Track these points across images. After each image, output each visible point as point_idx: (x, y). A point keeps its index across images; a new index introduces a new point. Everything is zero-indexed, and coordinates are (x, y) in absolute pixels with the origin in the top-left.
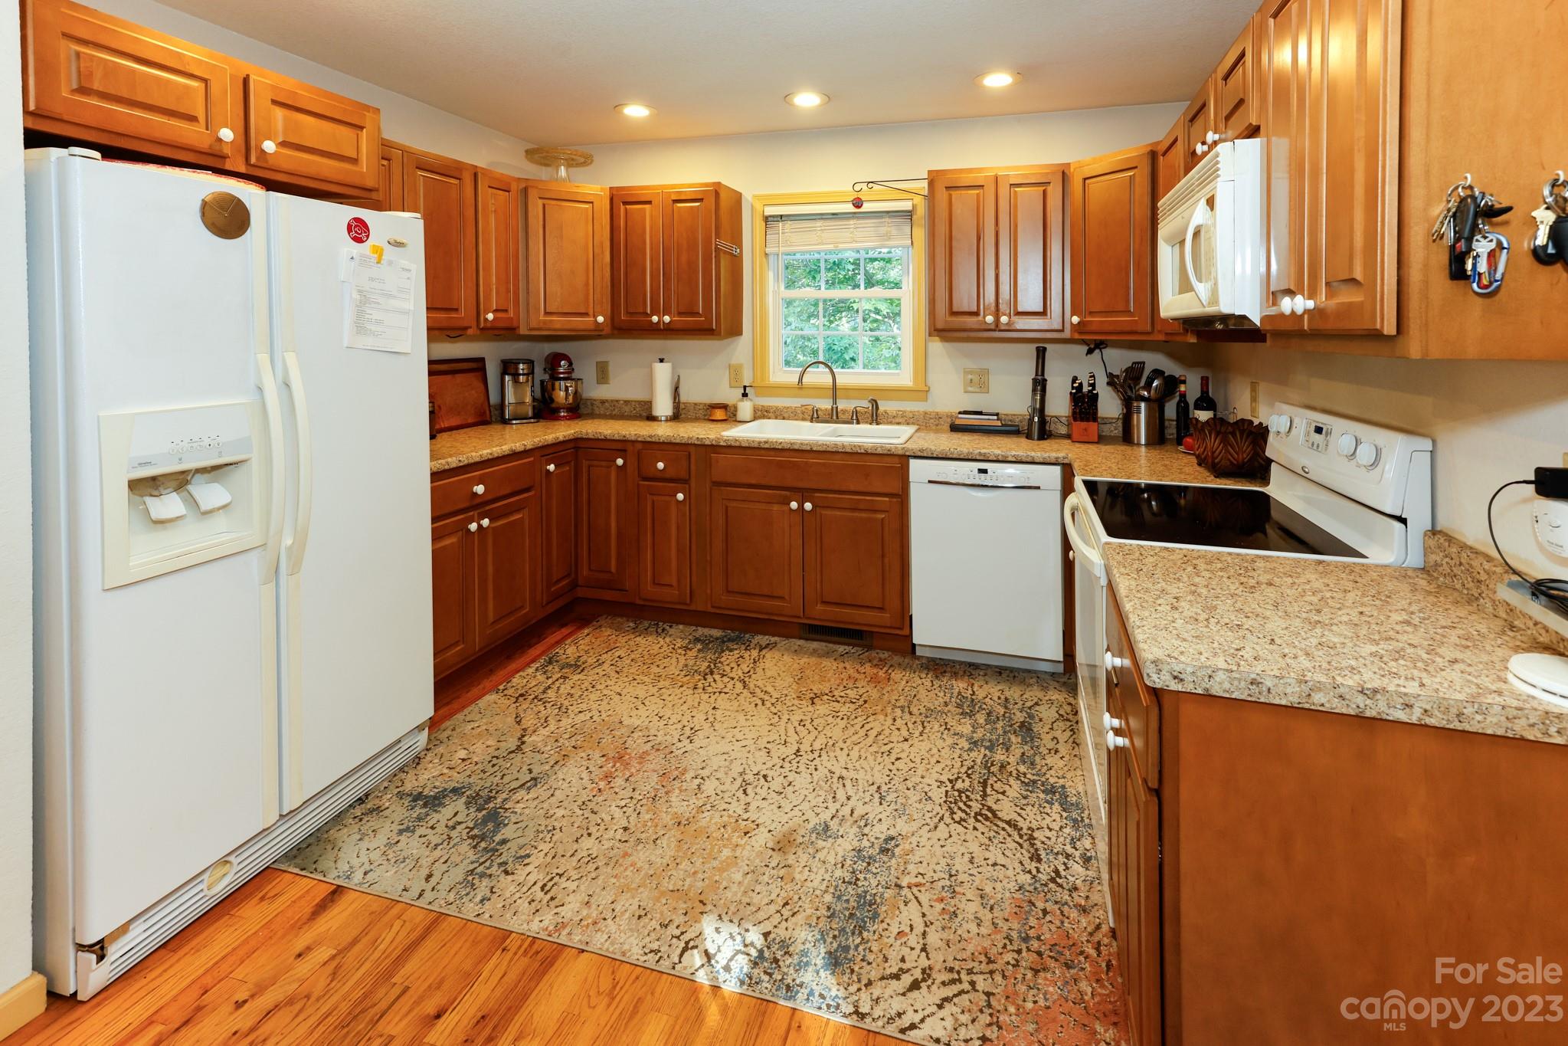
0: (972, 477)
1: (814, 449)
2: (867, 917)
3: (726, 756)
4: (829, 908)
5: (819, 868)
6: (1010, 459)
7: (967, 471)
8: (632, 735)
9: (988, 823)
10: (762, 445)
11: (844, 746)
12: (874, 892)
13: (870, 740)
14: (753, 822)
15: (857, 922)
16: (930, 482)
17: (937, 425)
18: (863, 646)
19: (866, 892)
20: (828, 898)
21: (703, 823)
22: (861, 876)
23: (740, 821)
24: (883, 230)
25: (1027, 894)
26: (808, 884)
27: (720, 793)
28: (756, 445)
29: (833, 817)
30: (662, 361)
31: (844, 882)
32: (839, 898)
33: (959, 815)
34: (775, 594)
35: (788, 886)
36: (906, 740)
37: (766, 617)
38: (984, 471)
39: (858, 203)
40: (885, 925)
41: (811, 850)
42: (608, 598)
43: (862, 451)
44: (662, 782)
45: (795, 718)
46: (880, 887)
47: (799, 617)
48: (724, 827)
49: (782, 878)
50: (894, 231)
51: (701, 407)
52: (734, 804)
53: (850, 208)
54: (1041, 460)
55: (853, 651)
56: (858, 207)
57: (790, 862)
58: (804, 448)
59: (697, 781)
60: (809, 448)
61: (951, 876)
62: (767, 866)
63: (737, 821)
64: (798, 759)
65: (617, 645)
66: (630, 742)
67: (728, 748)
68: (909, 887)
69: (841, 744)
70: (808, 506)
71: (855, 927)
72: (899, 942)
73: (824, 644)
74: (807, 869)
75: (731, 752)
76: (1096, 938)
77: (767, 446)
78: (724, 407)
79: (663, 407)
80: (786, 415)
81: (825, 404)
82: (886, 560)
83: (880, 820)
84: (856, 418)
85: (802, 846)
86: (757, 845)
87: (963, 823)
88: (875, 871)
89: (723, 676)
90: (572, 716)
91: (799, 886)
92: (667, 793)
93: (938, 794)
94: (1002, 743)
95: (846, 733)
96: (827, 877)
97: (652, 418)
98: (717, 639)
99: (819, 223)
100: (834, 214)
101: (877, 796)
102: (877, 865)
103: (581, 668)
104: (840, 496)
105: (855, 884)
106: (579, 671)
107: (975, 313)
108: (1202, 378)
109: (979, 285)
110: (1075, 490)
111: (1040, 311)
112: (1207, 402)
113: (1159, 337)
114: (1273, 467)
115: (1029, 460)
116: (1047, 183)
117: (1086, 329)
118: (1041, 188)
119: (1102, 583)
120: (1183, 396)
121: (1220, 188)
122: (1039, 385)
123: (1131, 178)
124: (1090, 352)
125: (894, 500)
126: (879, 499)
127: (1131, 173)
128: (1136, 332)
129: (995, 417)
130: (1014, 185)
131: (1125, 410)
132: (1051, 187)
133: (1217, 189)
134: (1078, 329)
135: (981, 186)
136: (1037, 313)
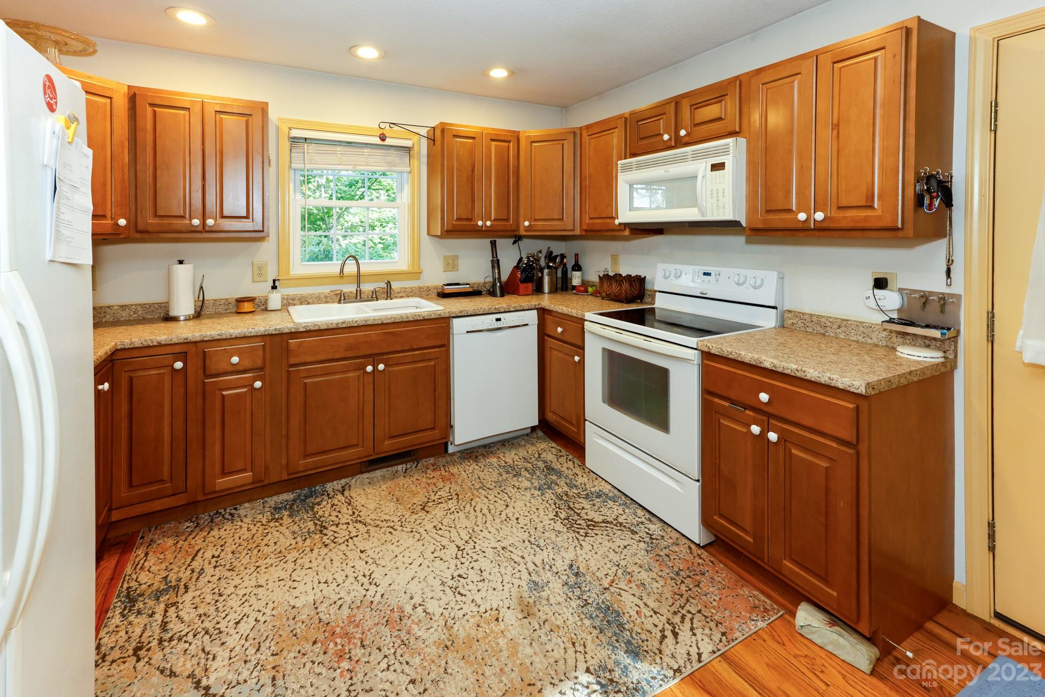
0: (492, 324)
1: (385, 322)
2: (615, 617)
3: (416, 580)
4: (595, 627)
5: (562, 609)
6: (512, 309)
7: (488, 321)
8: (319, 610)
9: (597, 528)
10: (340, 326)
11: (480, 528)
12: (601, 601)
13: (489, 517)
14: (491, 609)
15: (615, 623)
16: (467, 332)
17: (427, 295)
18: (413, 461)
19: (598, 604)
20: (587, 622)
21: (462, 634)
22: (585, 597)
23: (484, 615)
24: (389, 159)
25: (652, 552)
26: (568, 623)
27: (446, 607)
28: (334, 326)
29: (530, 574)
30: (181, 262)
31: (582, 607)
32: (591, 617)
33: (582, 532)
34: (350, 444)
35: (561, 632)
36: (507, 506)
37: (341, 465)
38: (498, 320)
39: (383, 137)
40: (627, 615)
41: (545, 602)
42: (159, 508)
43: (421, 318)
44: (393, 627)
45: (429, 527)
46: (600, 596)
47: (371, 455)
48: (478, 626)
49: (552, 631)
50: (397, 160)
51: (222, 302)
52: (465, 607)
53: (377, 141)
54: (527, 308)
55: (409, 467)
56: (383, 140)
57: (544, 617)
58: (376, 322)
59: (420, 609)
60: (380, 322)
61: (618, 566)
62: (535, 630)
63: (481, 616)
64: (465, 552)
65: (197, 548)
66: (325, 618)
67: (411, 574)
68: (611, 586)
69: (476, 529)
70: (381, 367)
71: (617, 627)
72: (643, 618)
73: (385, 470)
74: (556, 614)
75: (416, 574)
76: (695, 554)
77: (344, 325)
78: (251, 300)
79: (183, 306)
80: (310, 301)
81: (351, 288)
82: (437, 392)
83: (553, 559)
84: (374, 296)
85: (537, 603)
86: (513, 622)
87: (588, 535)
88: (587, 589)
89: (337, 525)
90: (232, 631)
91: (566, 628)
92: (409, 633)
93: (558, 526)
94: (551, 483)
95: (471, 519)
96: (571, 610)
97: (169, 319)
98: (294, 500)
99: (339, 148)
100: (348, 143)
101: (534, 547)
102: (584, 585)
103: (182, 587)
104: (404, 354)
105: (589, 604)
106: (182, 590)
107: (470, 220)
108: (576, 254)
109: (473, 201)
110: (587, 320)
111: (506, 218)
112: (577, 267)
113: (579, 233)
114: (657, 294)
115: (522, 308)
116: (510, 142)
117: (533, 229)
118: (506, 144)
119: (696, 362)
120: (565, 265)
121: (731, 160)
122: (496, 263)
123: (563, 145)
124: (514, 243)
125: (443, 349)
126: (433, 350)
127: (562, 142)
128: (565, 230)
129: (468, 286)
130: (492, 140)
131: (540, 275)
132: (511, 144)
133: (728, 160)
134: (527, 229)
135: (474, 138)
136: (504, 219)
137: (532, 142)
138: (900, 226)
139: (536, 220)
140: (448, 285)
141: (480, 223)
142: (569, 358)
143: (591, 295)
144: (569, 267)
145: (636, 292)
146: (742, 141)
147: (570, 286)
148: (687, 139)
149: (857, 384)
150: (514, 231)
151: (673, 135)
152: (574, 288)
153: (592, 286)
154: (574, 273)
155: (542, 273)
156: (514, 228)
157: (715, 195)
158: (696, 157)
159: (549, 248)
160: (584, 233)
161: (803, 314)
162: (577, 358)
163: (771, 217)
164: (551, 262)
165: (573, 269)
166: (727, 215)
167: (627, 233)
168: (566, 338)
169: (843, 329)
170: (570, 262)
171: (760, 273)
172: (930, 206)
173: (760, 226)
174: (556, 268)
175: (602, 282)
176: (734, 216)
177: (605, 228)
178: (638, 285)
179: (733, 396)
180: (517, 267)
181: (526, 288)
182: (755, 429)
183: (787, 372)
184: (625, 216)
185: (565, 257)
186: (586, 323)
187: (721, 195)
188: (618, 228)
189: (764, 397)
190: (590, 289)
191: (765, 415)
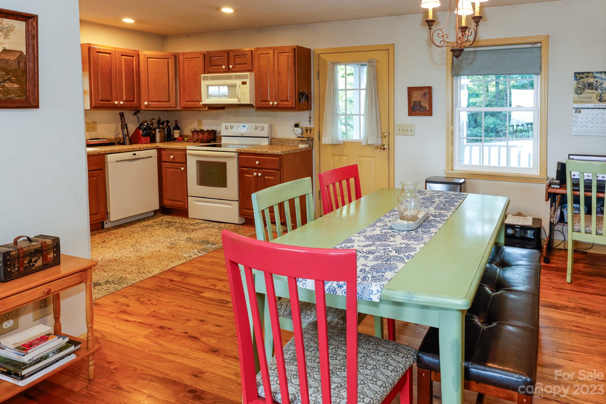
0: (131, 157)
6: (142, 149)
7: (129, 155)
9: (197, 230)
16: (116, 161)
19: (200, 241)
21: (146, 256)
32: (198, 243)
35: (186, 248)
38: (134, 154)
41: (178, 245)
48: (152, 254)
54: (151, 148)
62: (176, 249)
74: (184, 246)
86: (167, 250)
87: (193, 232)
88: (195, 240)
92: (122, 261)
107: (110, 101)
108: (176, 121)
109: (111, 90)
110: (188, 150)
111: (132, 100)
112: (177, 127)
113: (179, 109)
114: (222, 138)
115: (148, 148)
116: (133, 57)
117: (150, 106)
118: (131, 58)
119: (236, 157)
120: (169, 126)
121: (249, 80)
122: (124, 126)
123: (168, 61)
124: (135, 114)
125: (101, 171)
126: (95, 172)
127: (168, 60)
128: (171, 107)
129: (106, 140)
130: (122, 55)
131: (154, 132)
132: (134, 58)
133: (248, 81)
134: (147, 106)
135: (110, 54)
136: (131, 101)
137: (148, 58)
138: (294, 107)
139: (152, 101)
140: (91, 139)
141: (116, 102)
142: (178, 170)
143: (187, 141)
144: (172, 127)
145: (212, 137)
146: (253, 74)
147: (172, 139)
148: (233, 69)
149: (279, 152)
150: (138, 107)
151: (227, 66)
152: (175, 139)
153: (187, 137)
154: (175, 131)
155: (155, 131)
156: (138, 106)
157: (243, 94)
158: (237, 78)
159: (159, 117)
160: (182, 109)
161: (277, 139)
162: (182, 169)
163: (263, 103)
164: (160, 125)
165: (174, 129)
166: (248, 102)
167: (206, 109)
168: (176, 160)
169: (288, 142)
170: (172, 125)
171: (263, 125)
172: (302, 101)
173: (259, 106)
174: (164, 129)
175: (194, 134)
176: (250, 102)
177: (195, 106)
178: (213, 135)
179: (249, 166)
180: (139, 128)
181: (146, 139)
182: (255, 174)
183: (263, 153)
184: (205, 101)
185: (169, 122)
186: (187, 151)
187: (245, 94)
188: (202, 106)
189: (257, 162)
190: (186, 139)
191: (258, 168)
